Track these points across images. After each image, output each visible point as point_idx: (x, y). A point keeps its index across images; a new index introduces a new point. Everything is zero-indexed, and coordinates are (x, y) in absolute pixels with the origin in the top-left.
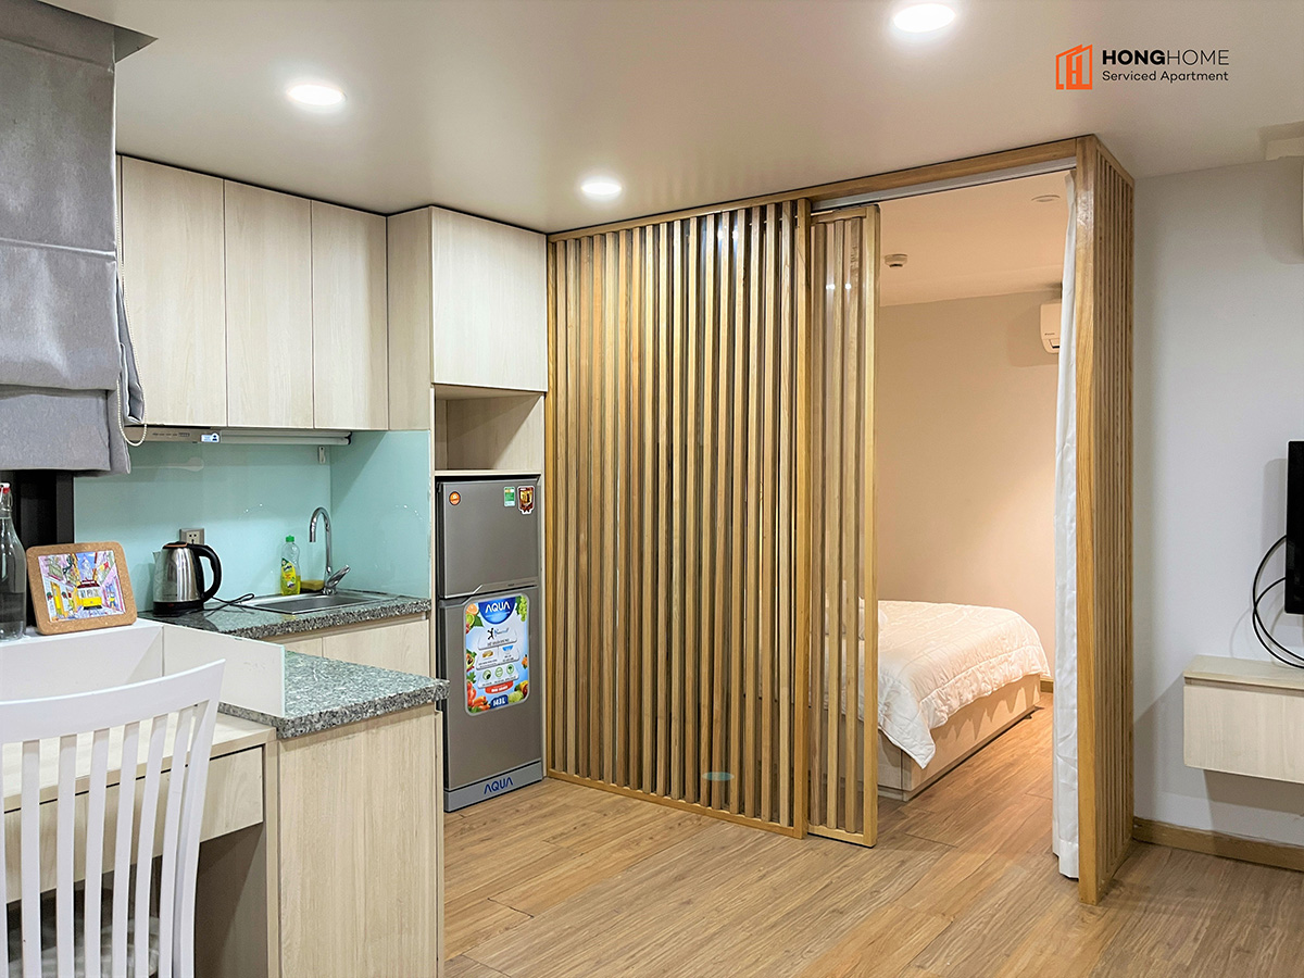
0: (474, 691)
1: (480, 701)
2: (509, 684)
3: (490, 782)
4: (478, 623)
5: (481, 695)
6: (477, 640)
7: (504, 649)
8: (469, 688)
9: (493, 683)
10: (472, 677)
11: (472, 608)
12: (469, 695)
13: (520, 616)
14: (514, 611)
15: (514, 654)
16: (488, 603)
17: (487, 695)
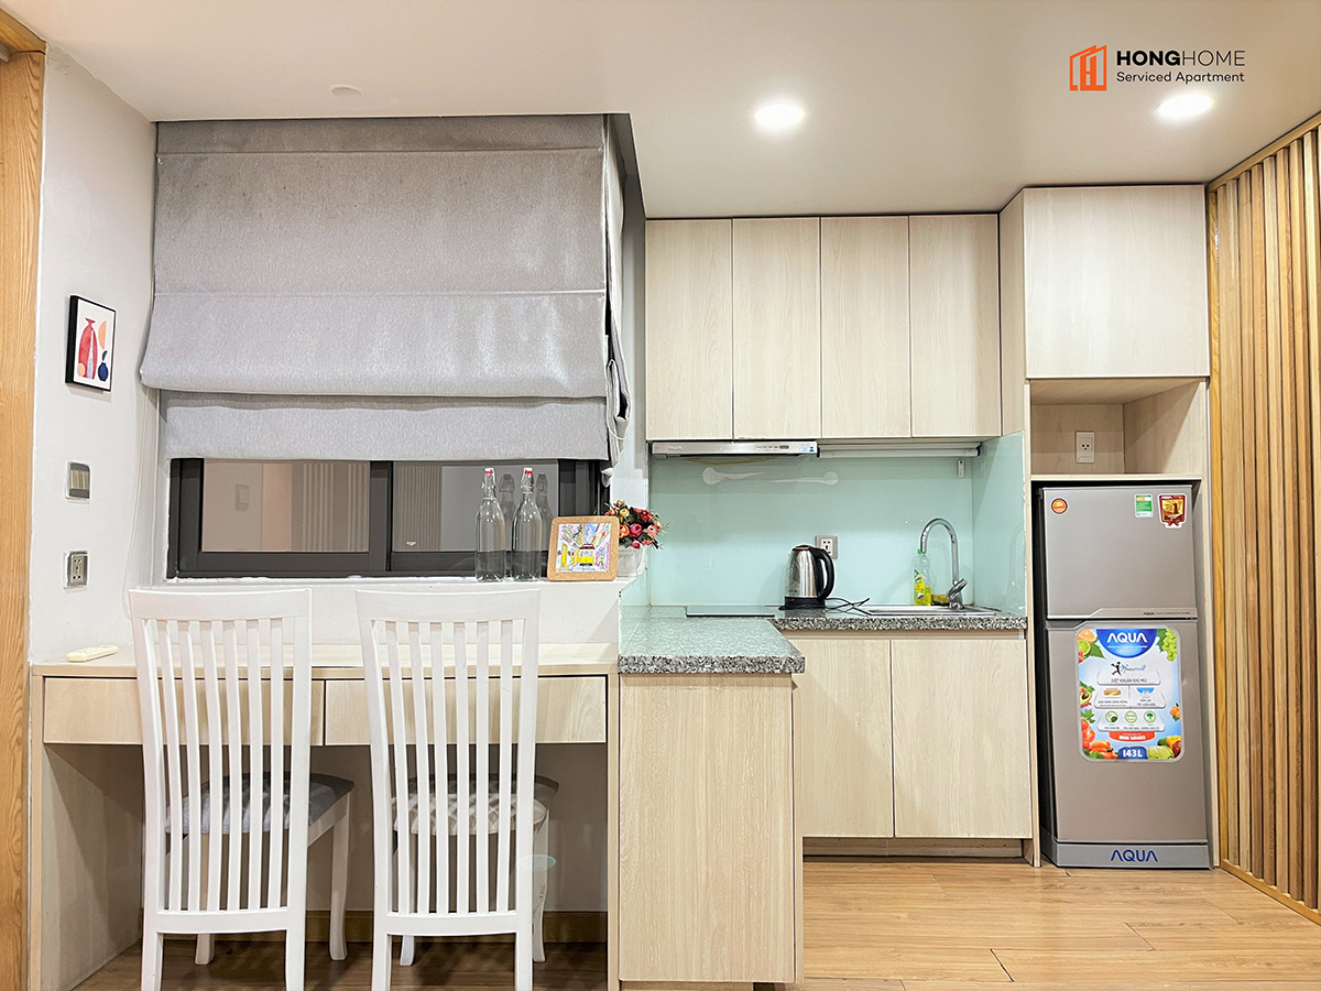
0: (1092, 732)
1: (1101, 746)
2: (1149, 735)
3: (1121, 849)
4: (1095, 652)
5: (1102, 738)
6: (1097, 673)
7: (1140, 691)
8: (1085, 727)
9: (1122, 729)
10: (1089, 715)
11: (1089, 633)
12: (1084, 735)
13: (1165, 653)
14: (1155, 647)
15: (1155, 698)
16: (1111, 631)
17: (1112, 741)
